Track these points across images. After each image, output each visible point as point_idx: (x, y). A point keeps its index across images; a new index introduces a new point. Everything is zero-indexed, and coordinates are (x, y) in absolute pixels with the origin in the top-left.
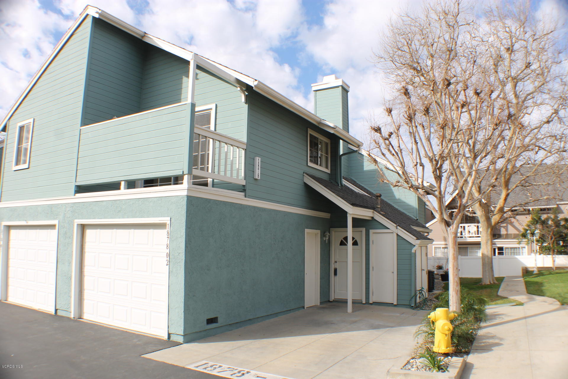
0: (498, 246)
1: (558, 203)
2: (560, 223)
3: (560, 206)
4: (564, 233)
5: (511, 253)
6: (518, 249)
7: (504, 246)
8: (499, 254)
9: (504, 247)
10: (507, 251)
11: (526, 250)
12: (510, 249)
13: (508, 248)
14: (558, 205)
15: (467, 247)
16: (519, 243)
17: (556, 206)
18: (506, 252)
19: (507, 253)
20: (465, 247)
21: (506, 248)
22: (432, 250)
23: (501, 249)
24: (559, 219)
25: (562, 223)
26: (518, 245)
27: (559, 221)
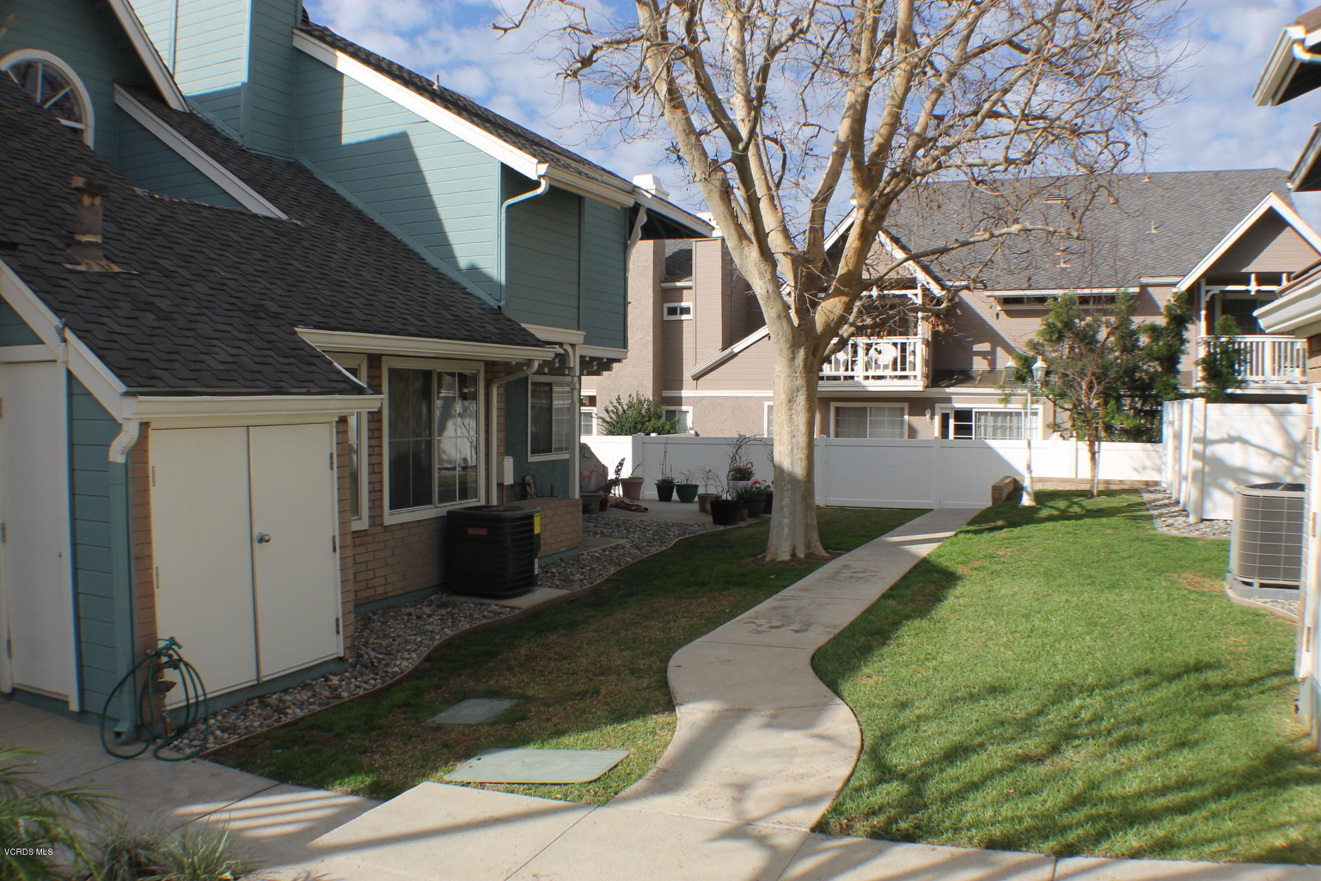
0: (958, 405)
1: (1145, 280)
2: (1137, 340)
3: (1150, 289)
4: (1146, 372)
5: (995, 428)
6: (1015, 419)
7: (976, 406)
8: (958, 429)
9: (974, 411)
10: (982, 423)
11: (1037, 424)
12: (991, 419)
13: (986, 413)
14: (1144, 287)
15: (865, 409)
16: (1006, 400)
17: (1137, 290)
18: (978, 427)
19: (982, 428)
20: (860, 409)
21: (980, 413)
22: (762, 416)
23: (963, 416)
24: (1134, 327)
25: (1144, 340)
26: (1002, 406)
27: (1133, 333)
